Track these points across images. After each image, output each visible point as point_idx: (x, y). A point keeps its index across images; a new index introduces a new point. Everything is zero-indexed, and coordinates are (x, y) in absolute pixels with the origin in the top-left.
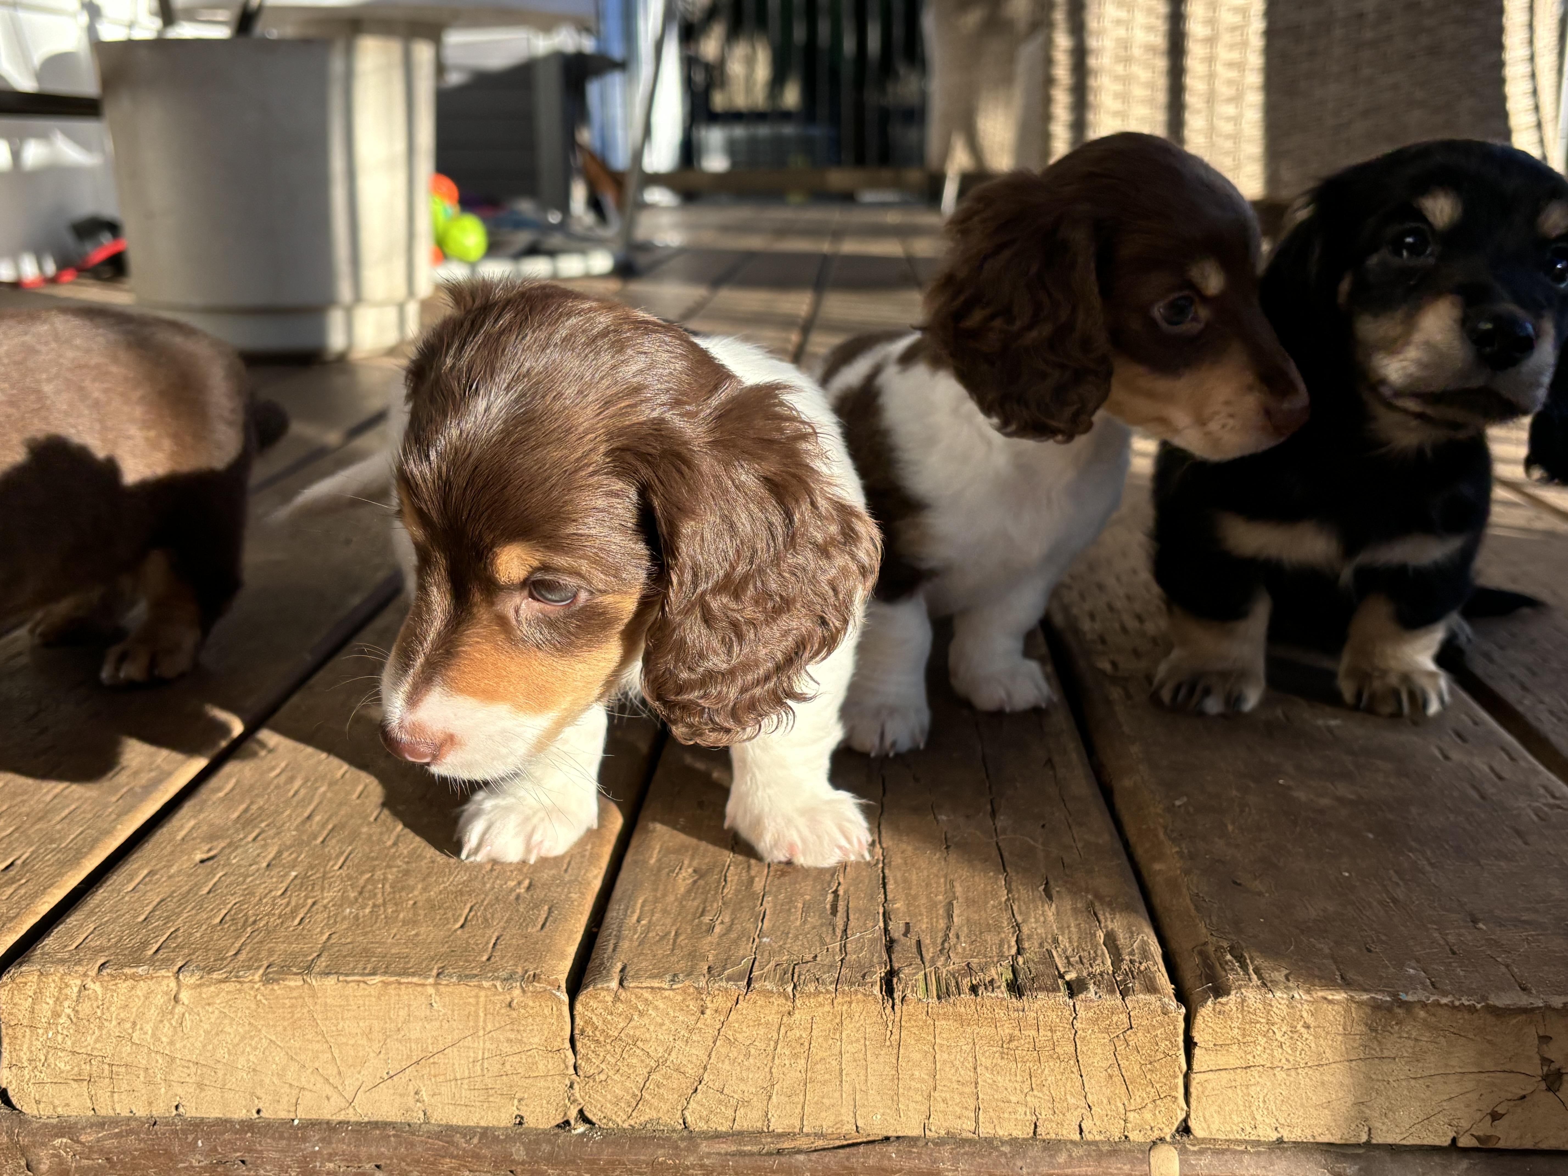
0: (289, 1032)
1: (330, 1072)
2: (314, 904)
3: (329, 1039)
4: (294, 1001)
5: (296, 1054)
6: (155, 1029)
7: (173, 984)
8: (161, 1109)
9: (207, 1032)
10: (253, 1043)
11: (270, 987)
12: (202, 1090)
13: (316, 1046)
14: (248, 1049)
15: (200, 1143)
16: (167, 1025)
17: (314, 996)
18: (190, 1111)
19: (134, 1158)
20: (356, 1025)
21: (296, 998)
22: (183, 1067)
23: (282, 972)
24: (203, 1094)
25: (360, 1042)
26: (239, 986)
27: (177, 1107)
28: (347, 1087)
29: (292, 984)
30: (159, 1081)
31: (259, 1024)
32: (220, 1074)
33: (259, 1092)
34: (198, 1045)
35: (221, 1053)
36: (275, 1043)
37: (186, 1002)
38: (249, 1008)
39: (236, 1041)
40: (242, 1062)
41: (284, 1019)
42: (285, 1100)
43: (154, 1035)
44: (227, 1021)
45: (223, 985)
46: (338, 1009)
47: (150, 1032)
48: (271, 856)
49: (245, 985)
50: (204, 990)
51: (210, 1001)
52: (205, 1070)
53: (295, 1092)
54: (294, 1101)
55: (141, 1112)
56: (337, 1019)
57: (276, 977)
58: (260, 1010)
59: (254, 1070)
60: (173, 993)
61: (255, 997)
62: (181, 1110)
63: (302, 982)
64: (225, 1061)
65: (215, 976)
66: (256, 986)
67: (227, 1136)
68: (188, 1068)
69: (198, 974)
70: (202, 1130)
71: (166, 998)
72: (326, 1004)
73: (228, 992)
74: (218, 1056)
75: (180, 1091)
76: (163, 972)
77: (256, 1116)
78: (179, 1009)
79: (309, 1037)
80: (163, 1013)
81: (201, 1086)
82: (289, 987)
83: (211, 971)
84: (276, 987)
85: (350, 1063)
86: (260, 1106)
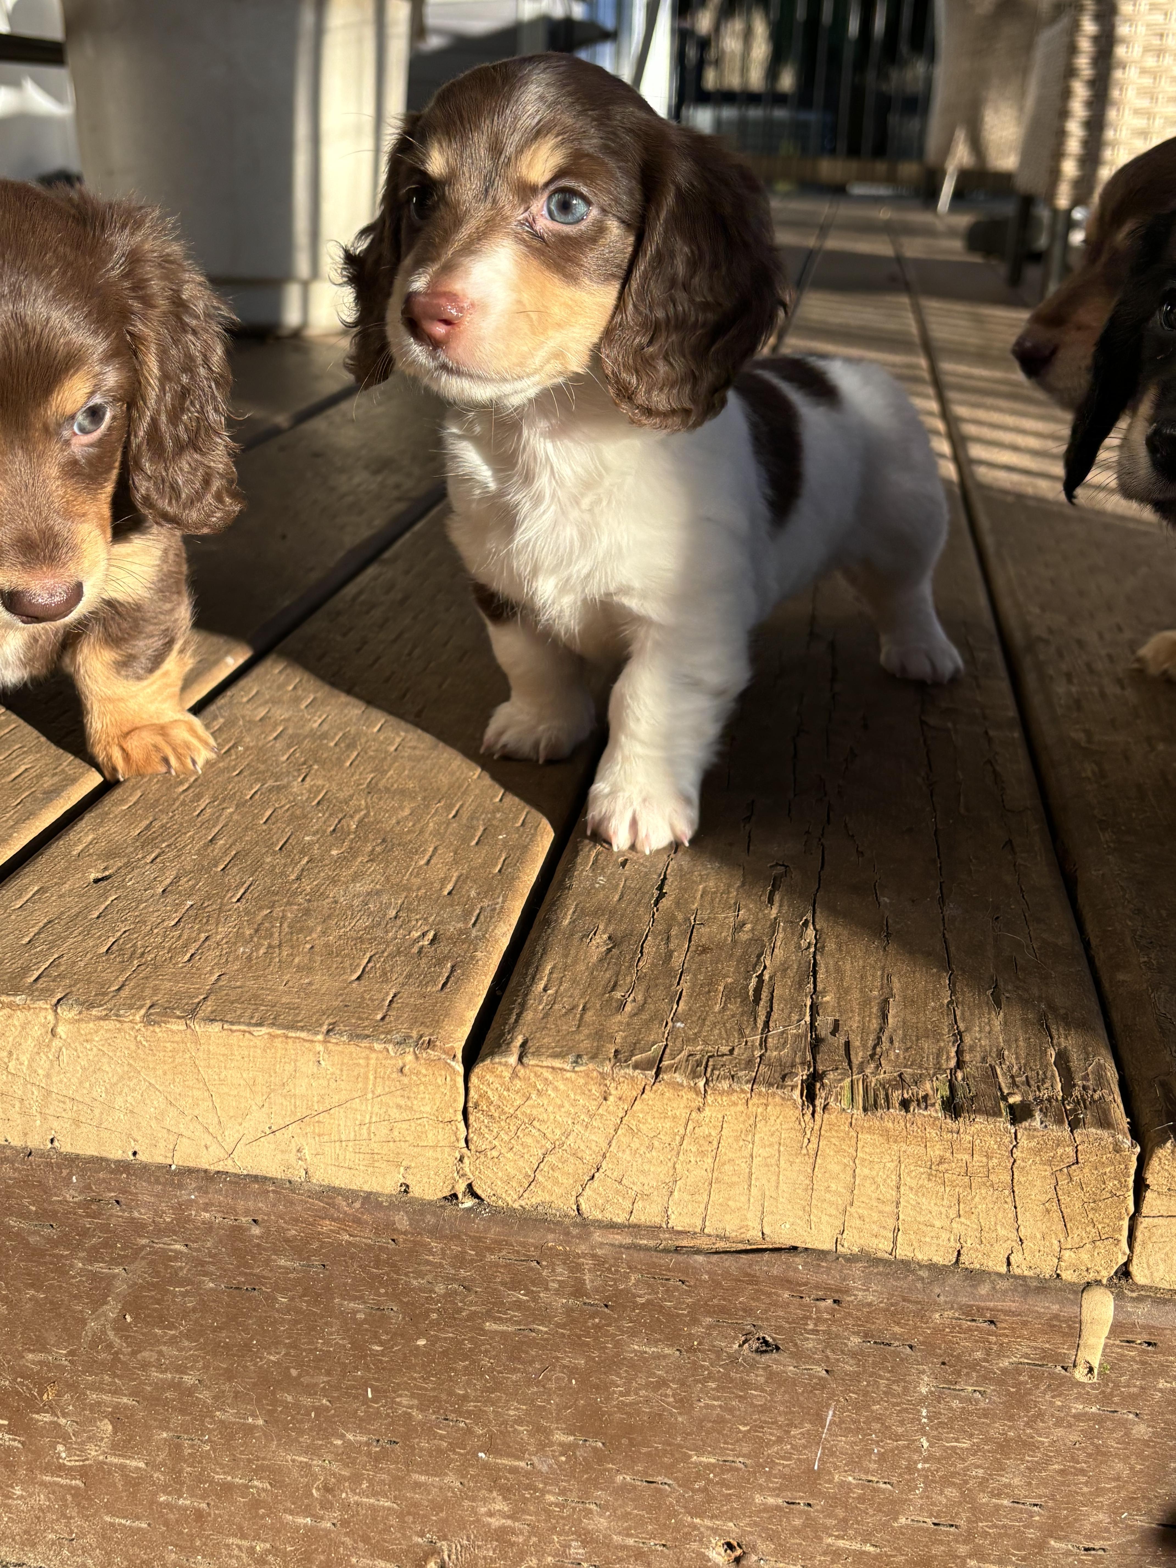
0: (169, 1076)
1: (209, 1121)
2: (207, 938)
3: (210, 1087)
4: (176, 1045)
5: (176, 1099)
6: (32, 1060)
7: (51, 1017)
8: (36, 1141)
9: (84, 1069)
10: (131, 1084)
11: (151, 1028)
12: (79, 1127)
13: (197, 1093)
14: (126, 1090)
15: (74, 1179)
16: (44, 1057)
17: (197, 1041)
18: (66, 1146)
19: (8, 1186)
20: (239, 1075)
21: (177, 1043)
22: (59, 1101)
23: (165, 1015)
24: (78, 1132)
25: (242, 1094)
26: (118, 1025)
27: (52, 1141)
28: (227, 1138)
29: (174, 1027)
30: (35, 1113)
31: (138, 1065)
32: (97, 1112)
33: (136, 1134)
34: (75, 1080)
35: (99, 1091)
36: (154, 1087)
37: (64, 1036)
38: (128, 1048)
39: (114, 1080)
40: (119, 1102)
41: (164, 1062)
42: (162, 1144)
43: (30, 1066)
44: (105, 1060)
45: (102, 1023)
46: (221, 1058)
47: (26, 1063)
48: (168, 881)
49: (125, 1025)
50: (83, 1025)
51: (89, 1037)
52: (81, 1107)
53: (172, 1138)
54: (172, 1147)
55: (16, 1142)
56: (219, 1067)
57: (158, 1019)
58: (139, 1051)
59: (132, 1112)
60: (51, 1026)
61: (136, 1037)
62: (56, 1144)
63: (185, 1027)
64: (101, 1099)
65: (94, 1012)
66: (137, 1027)
67: (101, 1175)
68: (64, 1103)
69: (76, 1009)
70: (77, 1166)
71: (43, 1030)
72: (209, 1050)
73: (107, 1030)
74: (94, 1095)
75: (55, 1124)
76: (41, 1004)
77: (132, 1158)
78: (56, 1043)
79: (190, 1083)
80: (39, 1045)
81: (77, 1122)
82: (171, 1030)
83: (91, 1006)
84: (157, 1030)
85: (231, 1114)
86: (137, 1149)
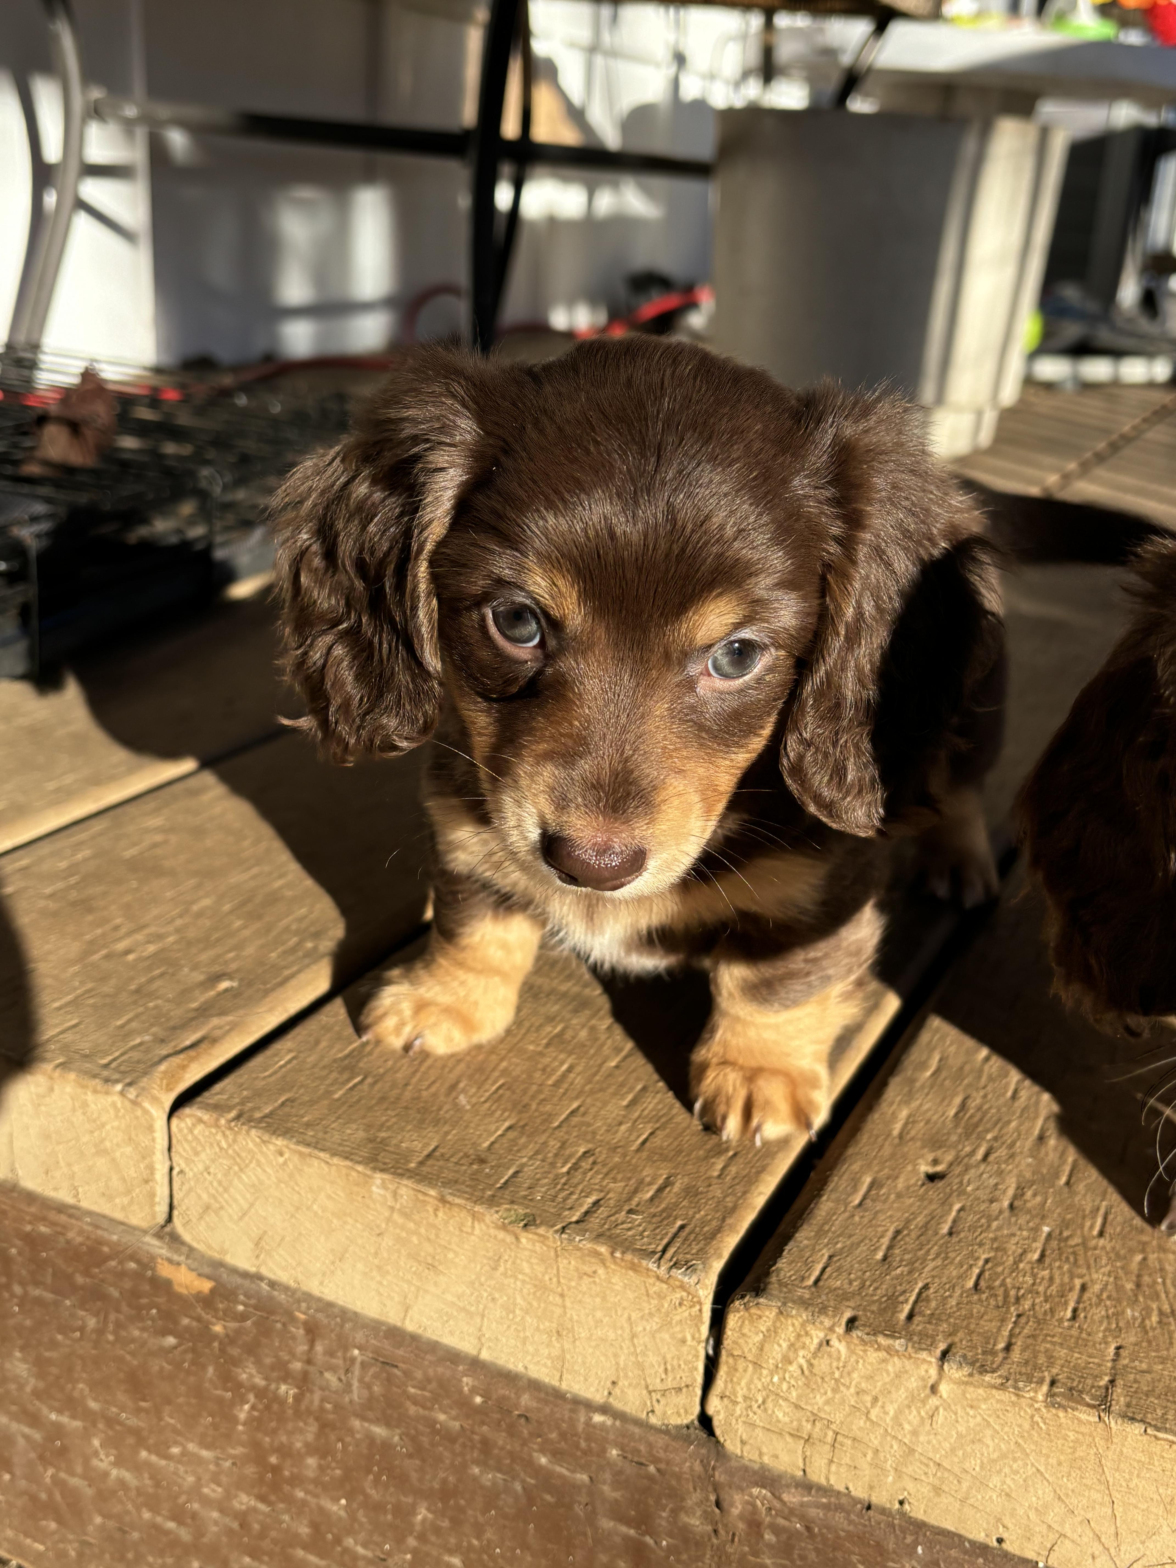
0: (1065, 1468)
1: (1103, 1529)
2: (1084, 1288)
3: (1114, 1493)
4: (1080, 1437)
5: (1067, 1495)
6: (899, 1412)
7: (933, 1372)
8: (882, 1498)
9: (960, 1436)
10: (1015, 1466)
11: (1054, 1411)
12: (939, 1495)
13: (1095, 1496)
14: (1007, 1470)
15: (920, 1550)
16: (915, 1412)
17: (1109, 1439)
18: (917, 1511)
19: (838, 1537)
20: (1154, 1488)
21: (1083, 1434)
22: (921, 1462)
23: (1071, 1398)
24: (936, 1500)
25: (1154, 1510)
26: (1014, 1398)
27: (901, 1503)
28: (1122, 1553)
29: (1083, 1417)
30: (889, 1468)
31: (1029, 1447)
32: (965, 1485)
33: (1007, 1521)
34: (947, 1445)
35: (973, 1464)
36: (1042, 1474)
37: (945, 1395)
38: (1020, 1426)
39: (995, 1456)
40: (995, 1481)
41: (1062, 1452)
42: (1037, 1539)
43: (896, 1418)
44: (989, 1432)
45: (994, 1391)
46: (1136, 1464)
47: (892, 1413)
48: (1011, 1192)
49: (1023, 1400)
50: (971, 1389)
51: (975, 1403)
52: (946, 1474)
53: (1052, 1537)
54: (1049, 1546)
55: (859, 1492)
56: (1130, 1473)
57: (1064, 1402)
58: (1034, 1433)
59: (1007, 1495)
60: (931, 1382)
61: (1032, 1417)
62: (907, 1507)
63: (1097, 1419)
64: (974, 1473)
65: (988, 1378)
66: (1036, 1406)
67: (953, 1553)
68: (927, 1466)
69: (966, 1370)
70: (925, 1535)
71: (920, 1383)
72: (1121, 1452)
73: (998, 1401)
74: (967, 1465)
75: (910, 1486)
76: (924, 1355)
77: (995, 1544)
78: (934, 1401)
79: (1089, 1482)
80: (912, 1398)
81: (937, 1490)
82: (1078, 1419)
83: (983, 1370)
84: (1061, 1414)
85: (1133, 1528)
86: (1005, 1536)
